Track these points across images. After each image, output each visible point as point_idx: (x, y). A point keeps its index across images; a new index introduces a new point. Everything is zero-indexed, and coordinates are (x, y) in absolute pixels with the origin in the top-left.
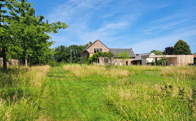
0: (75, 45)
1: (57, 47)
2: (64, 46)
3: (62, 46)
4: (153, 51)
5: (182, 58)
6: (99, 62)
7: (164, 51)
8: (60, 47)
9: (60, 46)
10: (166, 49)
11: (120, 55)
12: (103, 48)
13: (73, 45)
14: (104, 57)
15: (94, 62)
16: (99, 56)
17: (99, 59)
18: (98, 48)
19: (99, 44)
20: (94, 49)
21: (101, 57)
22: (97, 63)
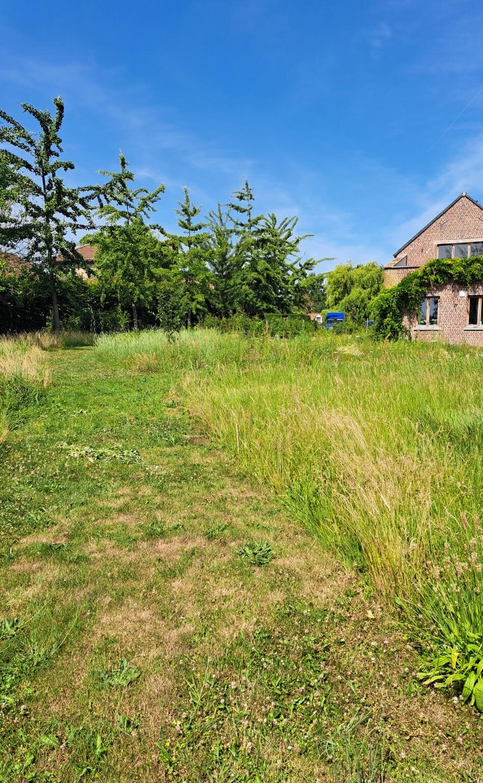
6: (434, 314)
14: (466, 290)
15: (405, 318)
16: (436, 281)
17: (439, 297)
18: (461, 241)
19: (468, 219)
20: (438, 245)
21: (449, 287)
22: (425, 324)
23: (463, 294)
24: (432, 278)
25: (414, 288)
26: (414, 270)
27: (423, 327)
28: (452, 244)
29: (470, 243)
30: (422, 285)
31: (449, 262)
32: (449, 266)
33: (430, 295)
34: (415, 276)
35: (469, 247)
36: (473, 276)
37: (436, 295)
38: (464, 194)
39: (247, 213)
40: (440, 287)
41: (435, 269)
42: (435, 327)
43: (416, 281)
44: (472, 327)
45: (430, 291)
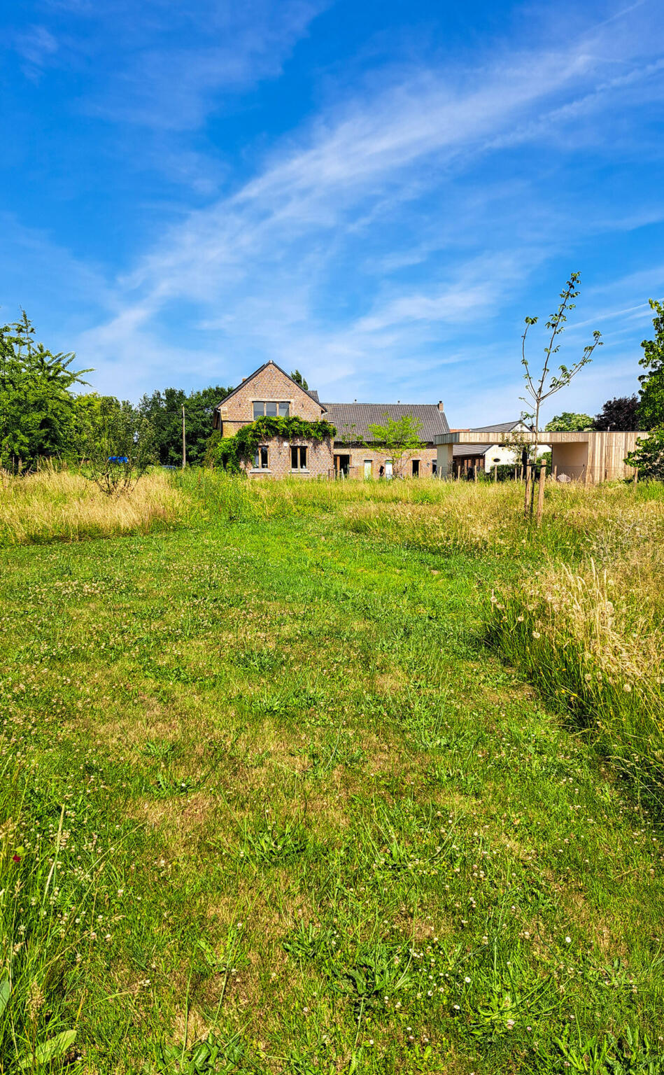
0: (222, 390)
1: (150, 397)
2: (181, 394)
3: (170, 394)
4: (565, 415)
5: (609, 447)
6: (265, 460)
7: (598, 416)
8: (164, 397)
9: (162, 392)
10: (608, 407)
11: (378, 430)
12: (292, 401)
13: (214, 387)
14: (289, 442)
15: (242, 462)
16: (267, 434)
17: (268, 447)
18: (271, 400)
19: (275, 383)
20: (253, 402)
21: (275, 439)
22: (258, 467)
23: (286, 444)
24: (264, 431)
25: (250, 440)
26: (247, 423)
27: (256, 470)
28: (264, 402)
29: (278, 402)
30: (255, 436)
31: (276, 419)
32: (276, 422)
33: (261, 444)
34: (249, 429)
35: (278, 405)
36: (293, 431)
37: (266, 444)
38: (271, 362)
39: (27, 346)
40: (268, 438)
41: (265, 424)
42: (265, 470)
43: (251, 433)
44: (294, 470)
45: (261, 440)
